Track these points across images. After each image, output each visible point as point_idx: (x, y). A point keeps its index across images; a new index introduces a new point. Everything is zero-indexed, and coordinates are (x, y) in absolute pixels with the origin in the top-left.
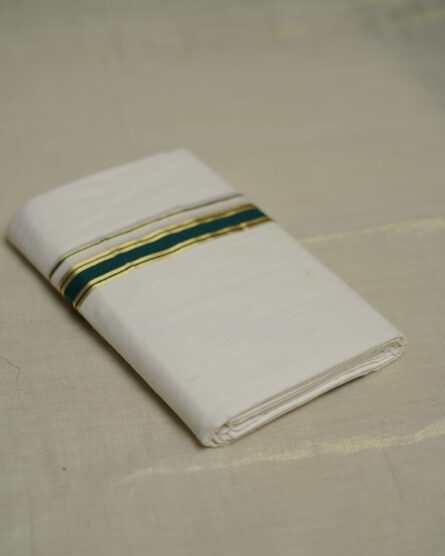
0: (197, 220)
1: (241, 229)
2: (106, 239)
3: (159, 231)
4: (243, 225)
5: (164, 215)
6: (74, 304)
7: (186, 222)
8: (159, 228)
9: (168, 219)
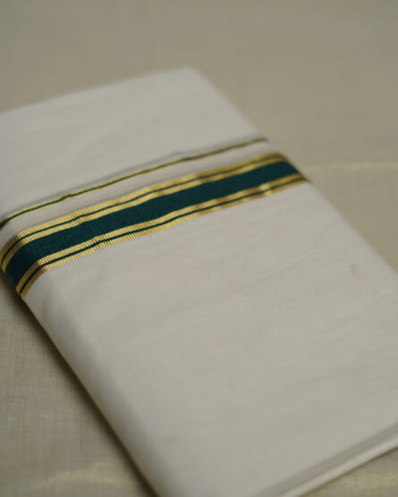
0: (201, 177)
1: (260, 194)
2: (70, 196)
3: (147, 190)
4: (264, 187)
5: (154, 166)
6: (18, 289)
7: (184, 179)
8: (148, 185)
9: (161, 170)
